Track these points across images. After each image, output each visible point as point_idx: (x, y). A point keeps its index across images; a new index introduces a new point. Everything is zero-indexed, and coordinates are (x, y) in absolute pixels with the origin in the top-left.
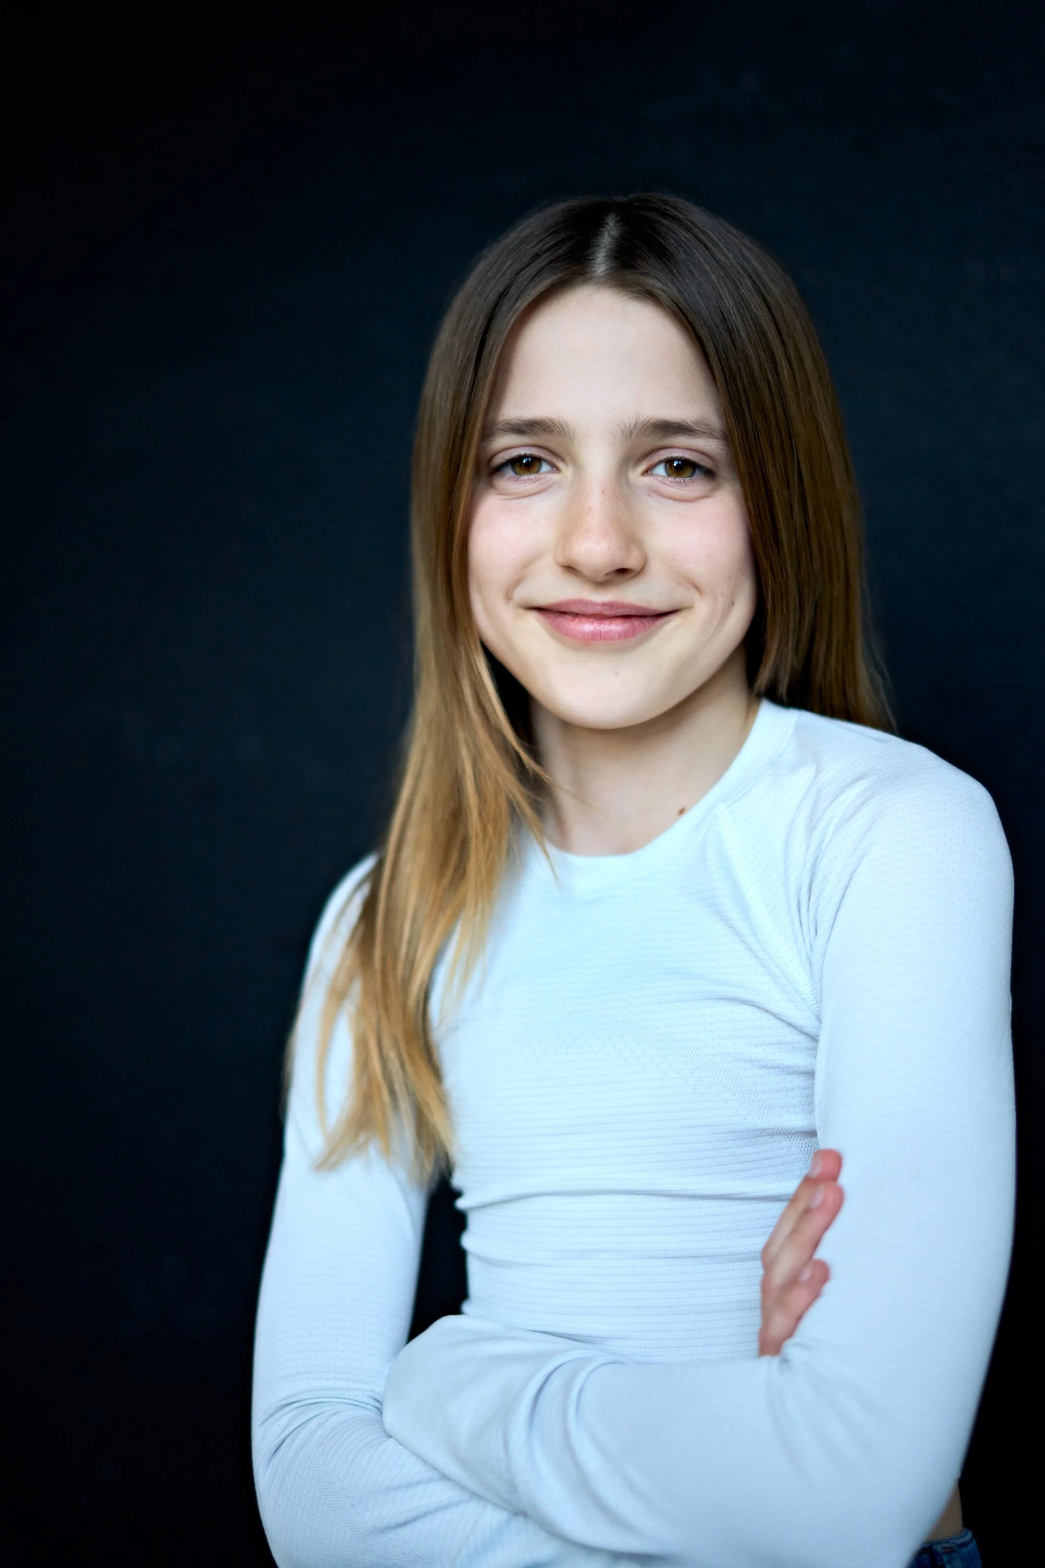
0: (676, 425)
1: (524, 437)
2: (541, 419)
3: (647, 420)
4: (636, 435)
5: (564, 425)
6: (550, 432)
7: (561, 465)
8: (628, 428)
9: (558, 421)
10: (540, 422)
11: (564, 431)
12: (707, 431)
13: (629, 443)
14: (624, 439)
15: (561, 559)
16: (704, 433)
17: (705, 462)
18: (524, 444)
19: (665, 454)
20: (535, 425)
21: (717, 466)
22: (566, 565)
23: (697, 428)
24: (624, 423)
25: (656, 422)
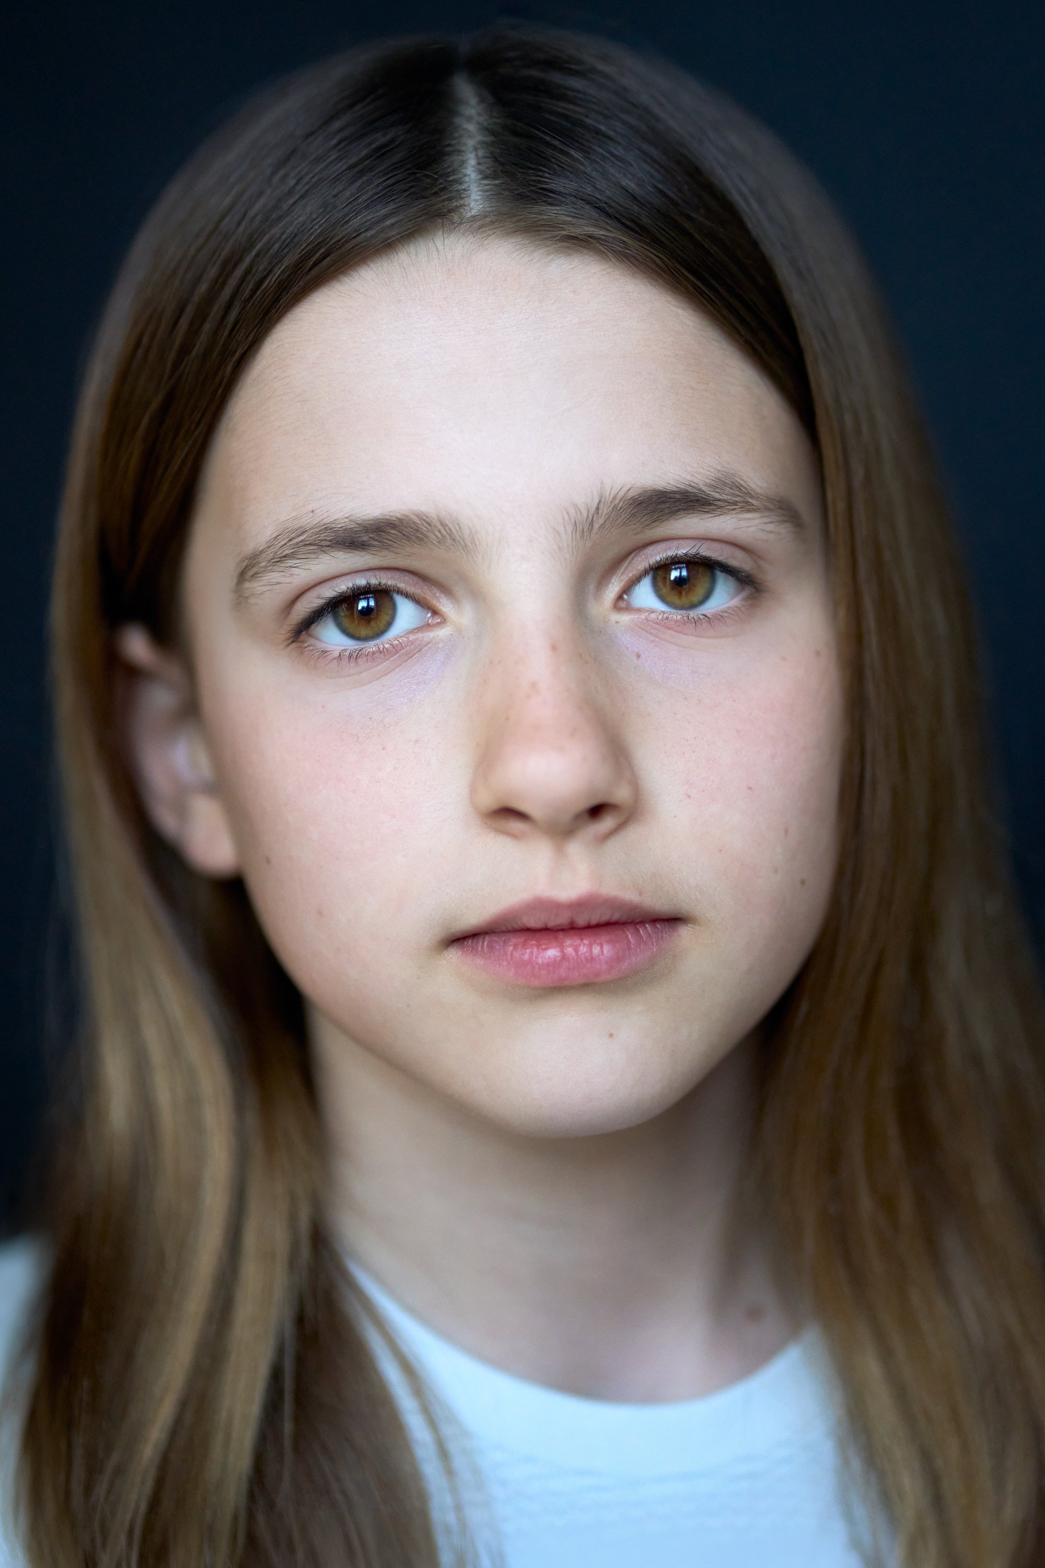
0: (678, 496)
1: (363, 553)
2: (398, 515)
3: (621, 494)
4: (600, 527)
5: (450, 526)
6: (421, 540)
7: (445, 606)
8: (585, 514)
9: (438, 516)
10: (397, 523)
11: (451, 534)
12: (738, 499)
13: (589, 544)
14: (578, 538)
15: (488, 800)
16: (735, 503)
17: (737, 560)
18: (365, 567)
19: (657, 555)
20: (389, 530)
21: (759, 567)
22: (495, 806)
23: (717, 496)
24: (576, 506)
25: (640, 495)
